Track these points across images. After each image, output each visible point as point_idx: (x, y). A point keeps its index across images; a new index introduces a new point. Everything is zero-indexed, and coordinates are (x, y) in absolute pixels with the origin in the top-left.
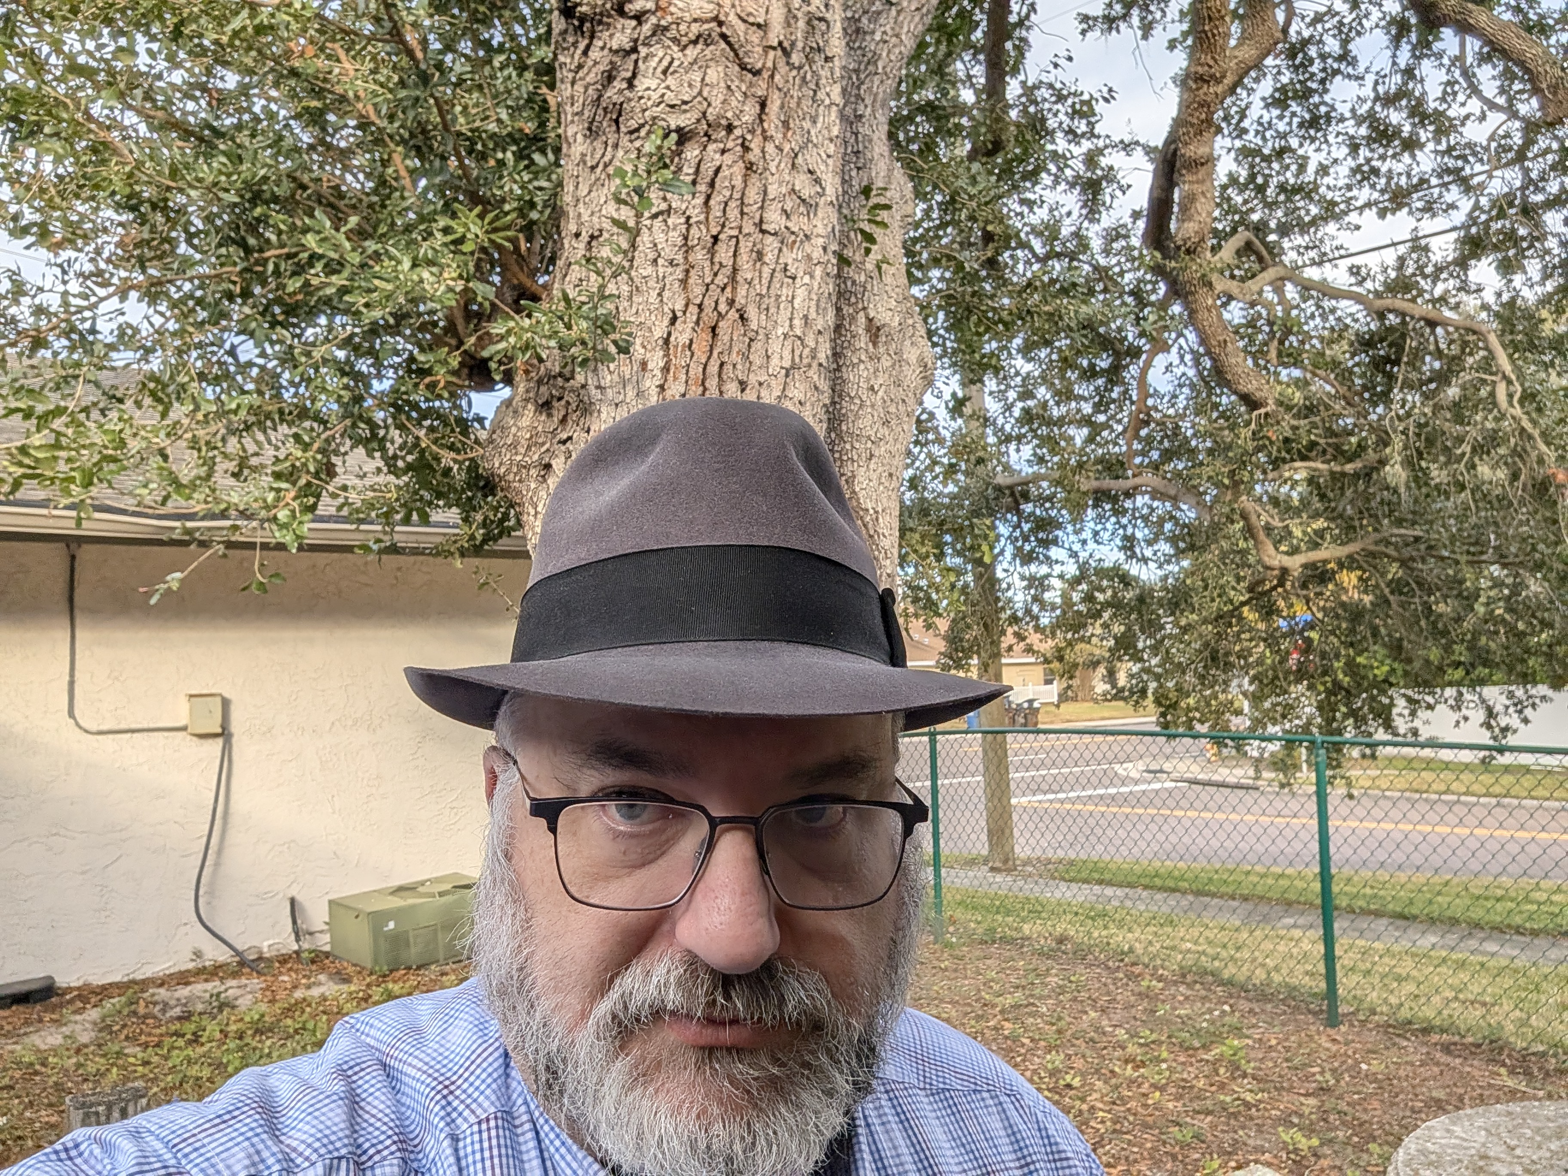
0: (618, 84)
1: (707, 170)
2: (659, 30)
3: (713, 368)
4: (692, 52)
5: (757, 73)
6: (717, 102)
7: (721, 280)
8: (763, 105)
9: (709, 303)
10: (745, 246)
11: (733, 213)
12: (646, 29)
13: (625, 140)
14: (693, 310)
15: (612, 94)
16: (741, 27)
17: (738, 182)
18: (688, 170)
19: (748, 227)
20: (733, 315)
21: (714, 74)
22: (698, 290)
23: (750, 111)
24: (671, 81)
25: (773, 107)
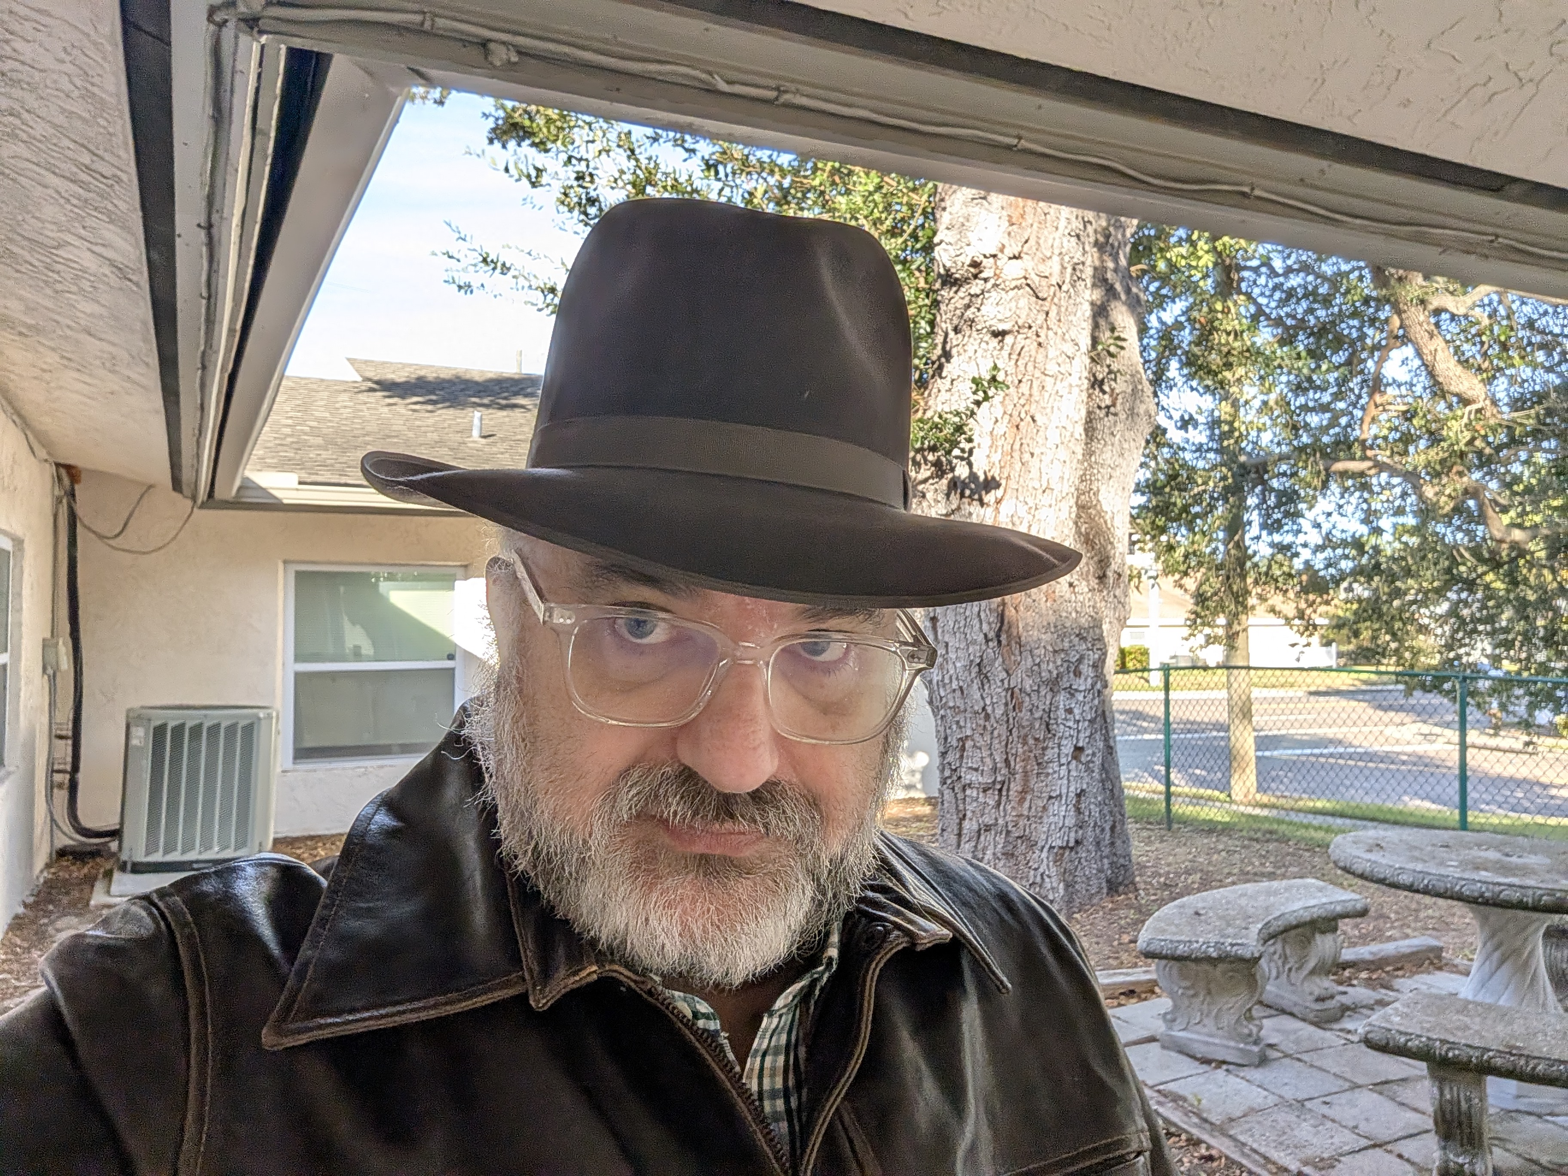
0: (972, 309)
1: (1018, 348)
2: (996, 285)
3: (1017, 446)
4: (1012, 293)
5: (1044, 299)
6: (1023, 316)
7: (1022, 401)
8: (1047, 313)
9: (1015, 413)
10: (1036, 384)
11: (1030, 367)
12: (989, 285)
13: (974, 334)
14: (1007, 417)
15: (969, 314)
16: (1037, 279)
17: (1033, 353)
18: (1007, 349)
19: (1037, 374)
20: (1029, 419)
21: (1023, 303)
22: (1011, 407)
23: (1042, 316)
24: (1000, 308)
25: (1053, 314)
